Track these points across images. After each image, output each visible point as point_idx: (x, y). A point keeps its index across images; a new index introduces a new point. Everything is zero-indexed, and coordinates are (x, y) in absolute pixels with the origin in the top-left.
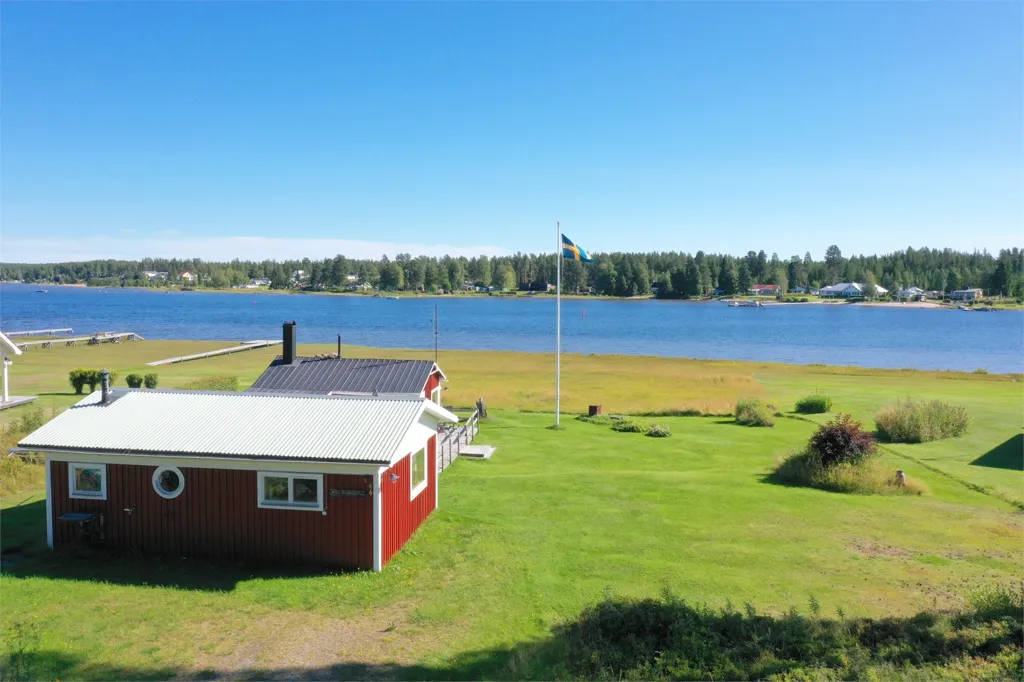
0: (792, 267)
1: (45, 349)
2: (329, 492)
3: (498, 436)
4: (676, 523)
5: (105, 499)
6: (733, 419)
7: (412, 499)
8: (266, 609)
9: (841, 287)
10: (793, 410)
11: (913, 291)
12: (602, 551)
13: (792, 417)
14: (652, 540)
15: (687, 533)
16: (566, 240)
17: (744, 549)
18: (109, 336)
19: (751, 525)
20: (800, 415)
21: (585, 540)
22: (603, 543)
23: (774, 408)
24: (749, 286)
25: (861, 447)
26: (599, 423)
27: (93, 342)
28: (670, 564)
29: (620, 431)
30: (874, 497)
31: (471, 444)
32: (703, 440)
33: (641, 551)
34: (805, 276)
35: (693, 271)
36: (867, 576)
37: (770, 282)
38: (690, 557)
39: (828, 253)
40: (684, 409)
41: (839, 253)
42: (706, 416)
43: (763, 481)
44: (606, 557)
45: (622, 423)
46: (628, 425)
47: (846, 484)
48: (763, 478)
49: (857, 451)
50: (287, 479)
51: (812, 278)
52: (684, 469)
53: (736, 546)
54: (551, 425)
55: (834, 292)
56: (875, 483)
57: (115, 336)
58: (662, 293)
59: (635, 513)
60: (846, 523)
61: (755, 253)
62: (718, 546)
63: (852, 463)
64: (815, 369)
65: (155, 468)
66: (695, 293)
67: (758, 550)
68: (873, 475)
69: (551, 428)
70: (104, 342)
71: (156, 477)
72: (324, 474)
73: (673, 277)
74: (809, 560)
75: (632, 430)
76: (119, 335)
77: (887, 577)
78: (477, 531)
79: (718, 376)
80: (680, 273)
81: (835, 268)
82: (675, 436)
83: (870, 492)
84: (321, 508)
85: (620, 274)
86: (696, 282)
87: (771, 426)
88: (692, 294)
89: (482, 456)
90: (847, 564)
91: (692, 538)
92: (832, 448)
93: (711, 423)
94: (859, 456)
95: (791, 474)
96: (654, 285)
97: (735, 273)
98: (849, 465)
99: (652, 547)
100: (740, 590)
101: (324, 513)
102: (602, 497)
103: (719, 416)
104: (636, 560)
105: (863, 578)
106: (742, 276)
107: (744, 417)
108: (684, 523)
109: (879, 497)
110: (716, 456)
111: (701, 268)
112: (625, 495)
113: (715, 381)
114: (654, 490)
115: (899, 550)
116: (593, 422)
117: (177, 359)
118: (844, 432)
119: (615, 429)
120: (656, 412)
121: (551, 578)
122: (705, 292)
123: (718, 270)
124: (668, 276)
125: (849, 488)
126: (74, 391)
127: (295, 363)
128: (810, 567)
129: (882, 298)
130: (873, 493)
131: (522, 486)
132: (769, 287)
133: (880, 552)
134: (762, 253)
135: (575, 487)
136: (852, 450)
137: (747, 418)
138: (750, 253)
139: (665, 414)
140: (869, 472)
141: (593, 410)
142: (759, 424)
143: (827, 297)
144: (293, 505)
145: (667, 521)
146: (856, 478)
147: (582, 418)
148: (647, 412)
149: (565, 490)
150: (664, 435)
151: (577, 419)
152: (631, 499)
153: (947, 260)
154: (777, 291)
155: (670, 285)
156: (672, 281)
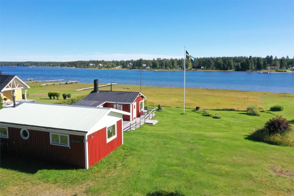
0: (282, 61)
1: (54, 86)
2: (71, 141)
3: (162, 116)
4: (205, 155)
5: (8, 138)
6: (246, 112)
7: (107, 142)
8: (40, 182)
10: (269, 110)
12: (172, 165)
13: (268, 112)
14: (193, 162)
15: (207, 159)
16: (187, 53)
17: (226, 168)
18: (71, 82)
19: (234, 158)
20: (271, 112)
21: (168, 160)
22: (175, 162)
23: (262, 109)
24: (267, 67)
25: (285, 128)
26: (199, 113)
27: (66, 83)
28: (195, 173)
29: (205, 116)
30: (288, 147)
31: (151, 119)
32: (232, 120)
33: (186, 166)
34: (286, 63)
35: (248, 62)
36: (274, 186)
37: (274, 65)
38: (204, 170)
40: (230, 108)
42: (237, 111)
43: (246, 139)
44: (172, 168)
45: (205, 113)
46: (208, 114)
47: (277, 142)
48: (246, 137)
49: (283, 129)
50: (58, 135)
51: (288, 64)
52: (219, 132)
53: (223, 167)
54: (182, 113)
56: (289, 142)
57: (72, 82)
58: (237, 69)
59: (192, 149)
60: (272, 159)
61: (269, 56)
62: (217, 166)
63: (280, 134)
64: (282, 95)
65: (21, 129)
66: (249, 69)
67: (232, 169)
68: (288, 139)
69: (181, 114)
70: (70, 83)
71: (21, 132)
72: (69, 135)
73: (241, 64)
74: (251, 175)
75: (208, 116)
76: (74, 82)
77: (282, 187)
78: (132, 154)
79: (246, 97)
80: (243, 63)
82: (223, 118)
83: (287, 145)
84: (69, 146)
85: (224, 63)
86: (249, 66)
87: (259, 115)
88: (247, 70)
89: (152, 124)
90: (267, 179)
91: (208, 162)
92: (273, 128)
93: (237, 114)
94: (283, 131)
95: (256, 137)
96: (235, 67)
97: (262, 63)
98: (279, 135)
99: (192, 165)
100: (218, 188)
101: (70, 148)
102: (183, 142)
103: (242, 111)
104: (183, 170)
105: (271, 186)
106: (264, 64)
107: (249, 112)
108: (208, 155)
109: (290, 148)
110: (233, 127)
111: (251, 61)
112: (192, 142)
113: (245, 98)
114: (203, 140)
115: (291, 173)
116: (197, 112)
117: (85, 89)
118: (278, 122)
119: (203, 115)
120: (220, 109)
121: (147, 176)
122: (252, 69)
123: (256, 62)
124: (239, 64)
125: (278, 143)
126: (49, 98)
127: (98, 92)
128: (250, 179)
130: (288, 146)
131: (158, 136)
132: (274, 67)
133: (283, 173)
134: (271, 57)
135: (176, 138)
136: (281, 129)
137: (251, 113)
138: (267, 56)
139: (223, 110)
140: (287, 137)
141: (197, 108)
142: (255, 114)
143: (293, 70)
144: (60, 144)
145: (202, 154)
146: (281, 140)
147: (193, 111)
148: (217, 109)
149: (172, 139)
150: (218, 118)
151: (192, 111)
152: (193, 143)
154: (276, 68)
155: (240, 67)
156: (241, 66)
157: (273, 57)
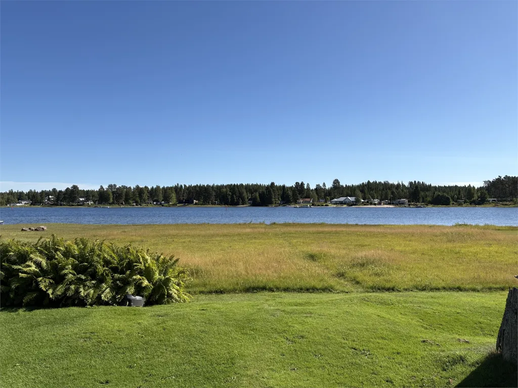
0: (317, 190)
9: (342, 199)
11: (376, 201)
24: (298, 199)
34: (323, 194)
35: (269, 192)
37: (307, 197)
39: (334, 183)
41: (339, 183)
51: (326, 195)
55: (339, 202)
58: (255, 204)
61: (299, 183)
66: (271, 203)
73: (260, 195)
80: (263, 193)
81: (338, 190)
85: (233, 194)
86: (271, 198)
88: (269, 204)
96: (249, 200)
97: (290, 193)
106: (294, 194)
111: (273, 190)
122: (275, 203)
123: (281, 192)
124: (257, 195)
129: (364, 204)
132: (308, 200)
134: (302, 184)
138: (296, 183)
143: (336, 204)
153: (386, 186)
154: (311, 202)
155: (258, 199)
156: (259, 197)
157: (304, 184)
